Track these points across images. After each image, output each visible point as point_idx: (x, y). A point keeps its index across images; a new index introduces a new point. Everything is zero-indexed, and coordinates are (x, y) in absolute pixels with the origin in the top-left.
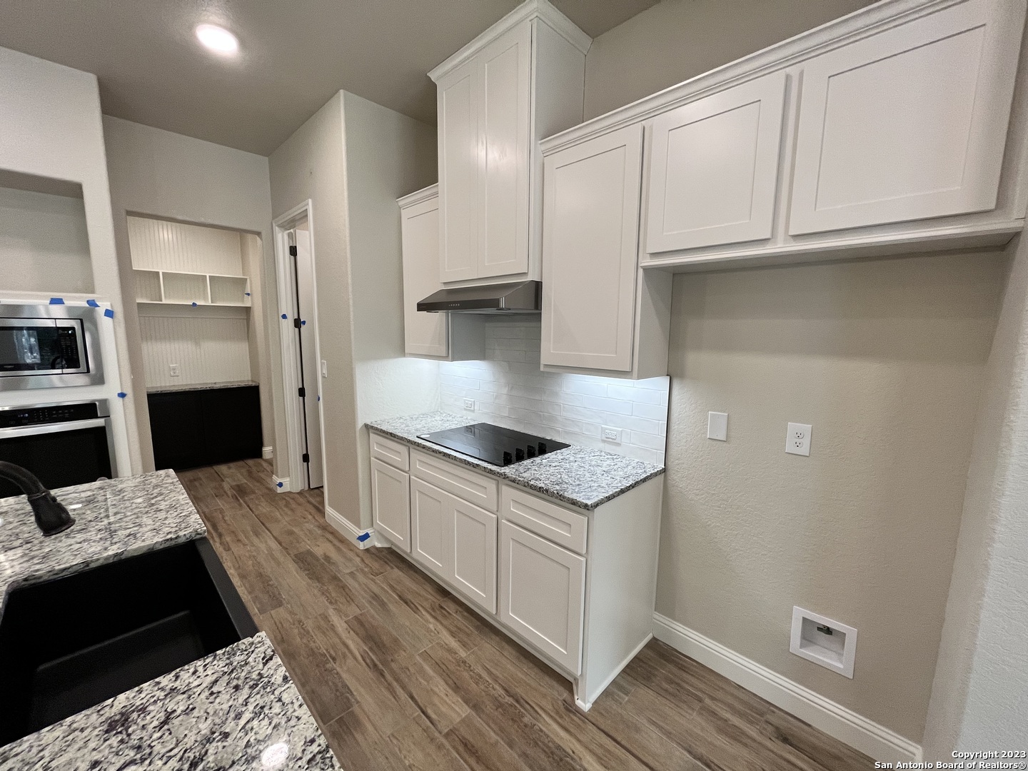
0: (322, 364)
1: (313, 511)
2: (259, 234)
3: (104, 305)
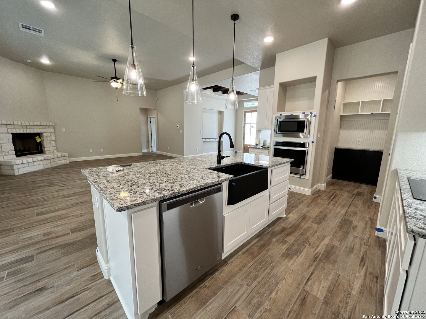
2: (397, 72)
3: (314, 114)
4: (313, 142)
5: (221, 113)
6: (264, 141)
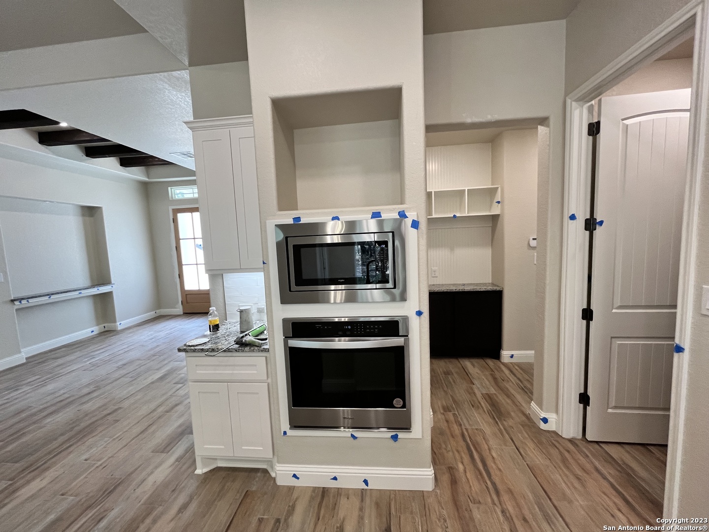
3: (411, 216)
4: (419, 313)
5: (91, 213)
6: (241, 312)
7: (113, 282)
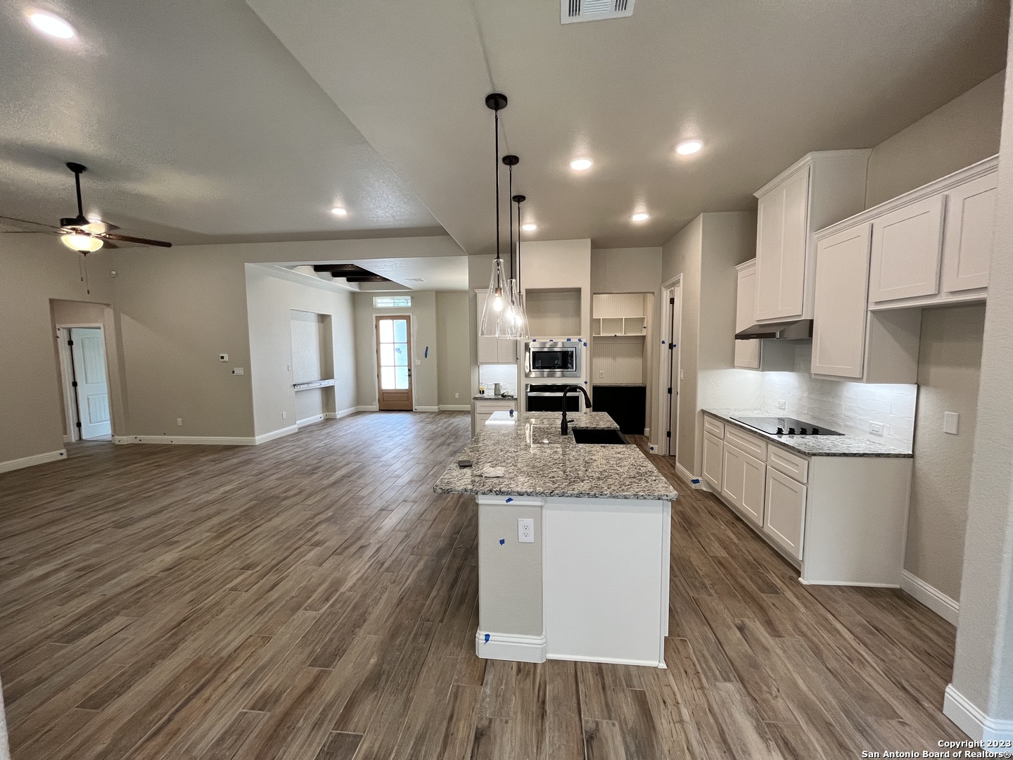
0: (681, 372)
1: (669, 466)
2: (653, 293)
3: (584, 341)
4: (586, 383)
5: (323, 319)
6: (496, 385)
7: (335, 377)
